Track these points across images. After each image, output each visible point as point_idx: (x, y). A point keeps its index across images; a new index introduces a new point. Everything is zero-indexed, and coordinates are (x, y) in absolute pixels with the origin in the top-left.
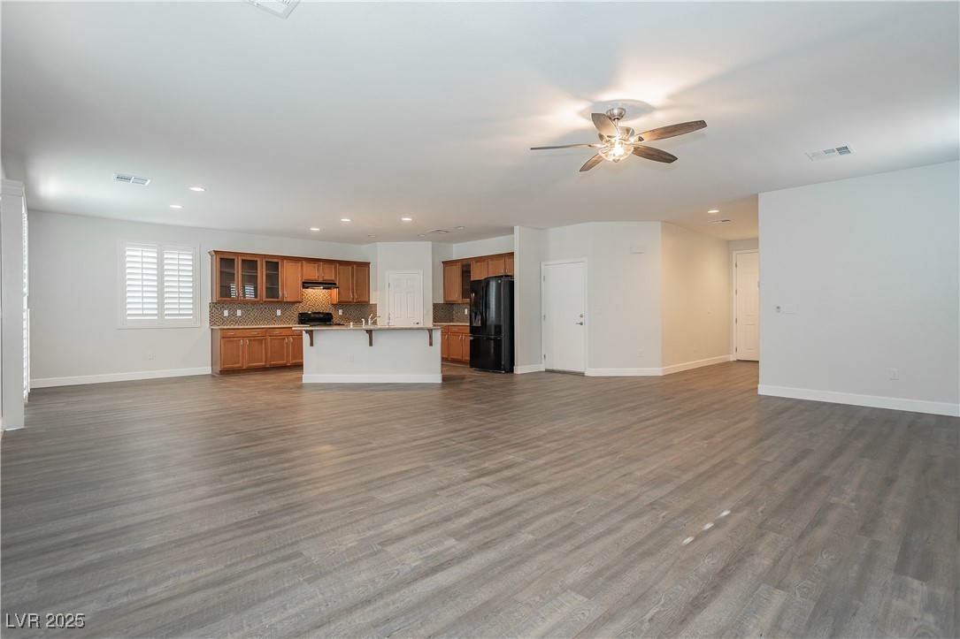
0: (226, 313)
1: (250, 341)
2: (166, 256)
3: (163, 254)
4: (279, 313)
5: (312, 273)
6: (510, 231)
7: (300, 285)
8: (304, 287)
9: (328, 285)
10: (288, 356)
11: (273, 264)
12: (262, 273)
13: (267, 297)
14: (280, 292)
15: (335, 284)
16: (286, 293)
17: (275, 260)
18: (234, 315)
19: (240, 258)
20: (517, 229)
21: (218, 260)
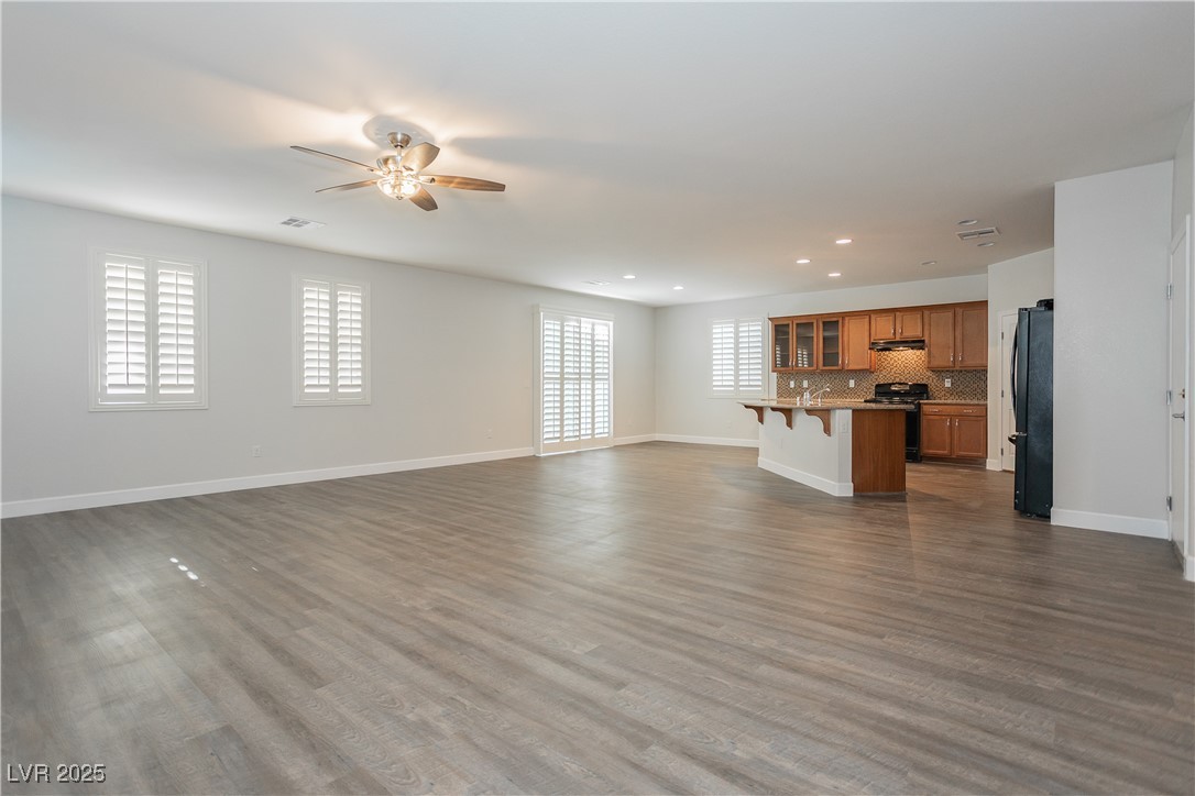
0: (792, 384)
4: (852, 383)
5: (884, 329)
7: (867, 347)
9: (917, 344)
11: (831, 323)
12: (818, 335)
13: (824, 365)
14: (841, 359)
15: (922, 341)
16: (848, 359)
17: (835, 319)
18: (801, 387)
19: (795, 322)
21: (773, 329)
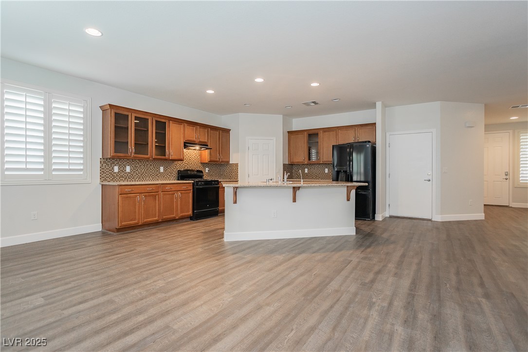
0: (116, 169)
1: (145, 196)
2: (54, 105)
3: (50, 103)
4: (162, 169)
5: (191, 134)
6: (373, 106)
7: (182, 145)
8: (185, 147)
10: (177, 210)
11: (162, 123)
12: (152, 131)
13: (155, 155)
14: (167, 151)
15: (207, 146)
16: (172, 151)
17: (163, 121)
18: (124, 171)
19: (134, 115)
20: (379, 105)
21: (113, 114)
